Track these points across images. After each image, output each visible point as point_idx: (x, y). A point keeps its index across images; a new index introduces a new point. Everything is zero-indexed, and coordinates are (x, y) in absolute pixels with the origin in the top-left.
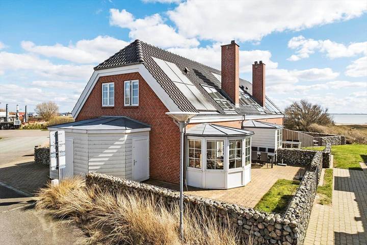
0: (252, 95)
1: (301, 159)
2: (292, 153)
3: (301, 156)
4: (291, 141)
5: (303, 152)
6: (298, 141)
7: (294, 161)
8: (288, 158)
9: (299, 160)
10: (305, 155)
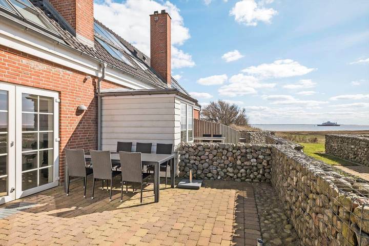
0: (149, 65)
1: (234, 166)
2: (215, 152)
3: (236, 159)
4: (210, 136)
5: (239, 149)
6: (220, 136)
7: (218, 174)
8: (206, 165)
9: (230, 170)
10: (244, 156)
